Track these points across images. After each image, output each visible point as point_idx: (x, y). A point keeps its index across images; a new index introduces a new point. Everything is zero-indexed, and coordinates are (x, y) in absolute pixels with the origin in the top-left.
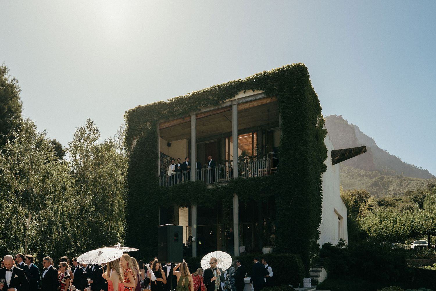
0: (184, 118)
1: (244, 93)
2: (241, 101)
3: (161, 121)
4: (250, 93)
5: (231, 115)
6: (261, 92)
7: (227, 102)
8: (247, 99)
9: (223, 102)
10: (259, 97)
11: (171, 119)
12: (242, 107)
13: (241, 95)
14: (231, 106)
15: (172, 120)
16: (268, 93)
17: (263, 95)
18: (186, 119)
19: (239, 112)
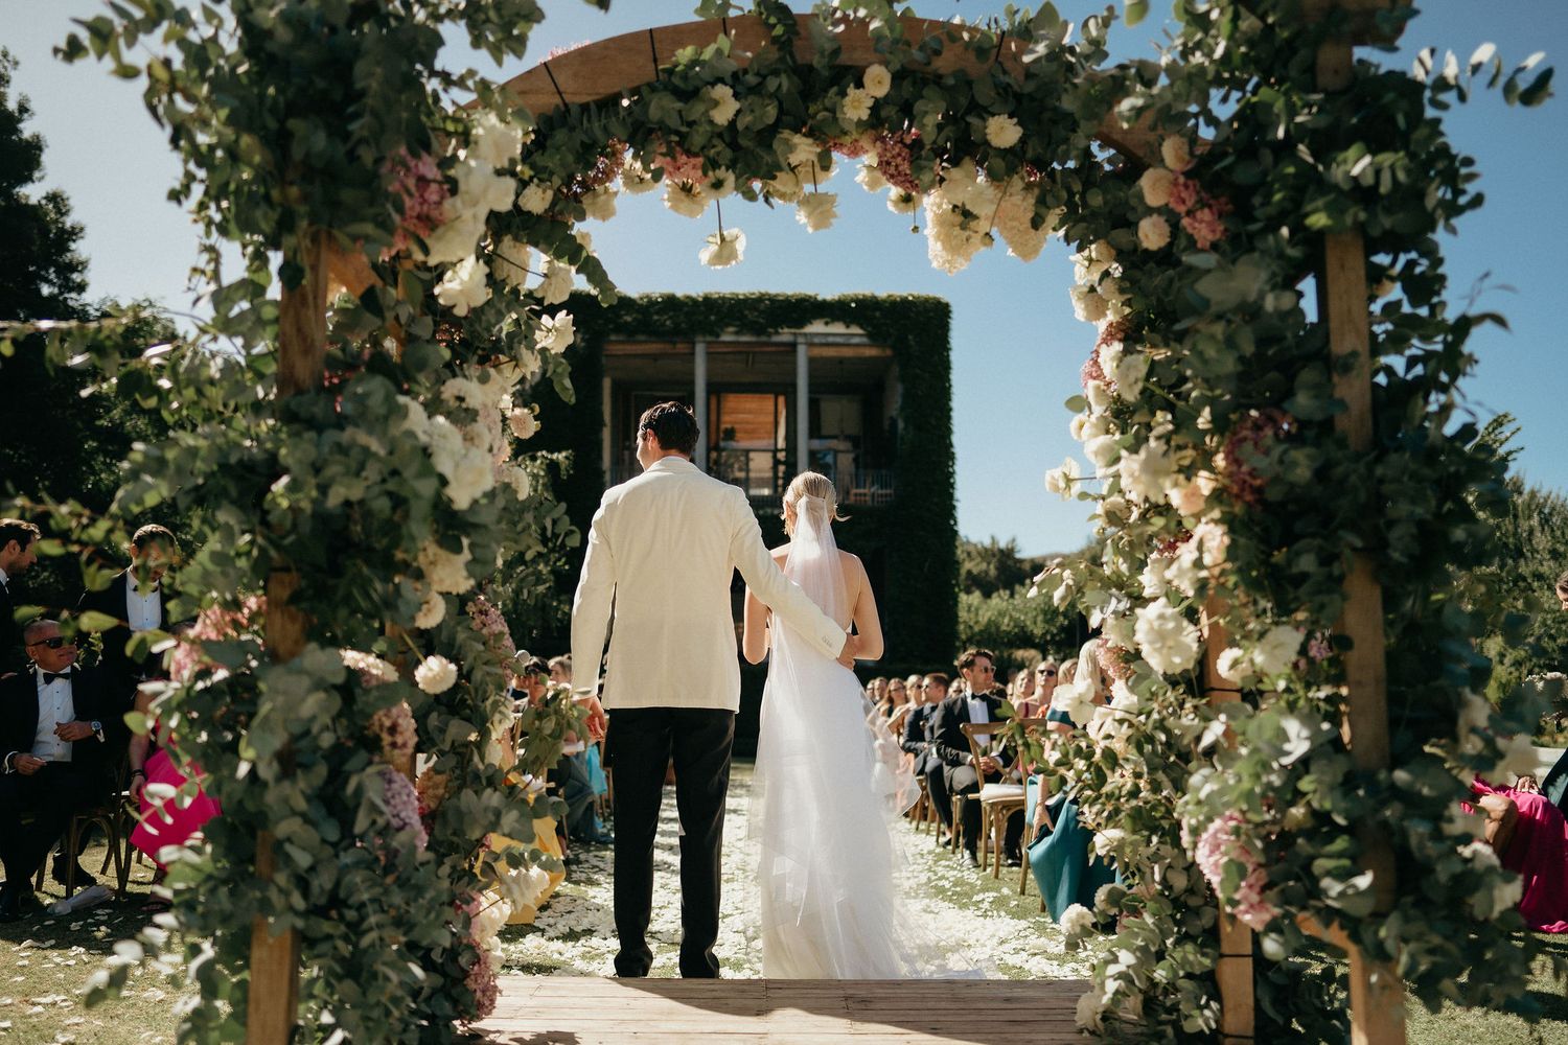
0: (675, 343)
1: (827, 324)
2: (816, 340)
3: (613, 338)
4: (838, 328)
5: (794, 363)
6: (860, 331)
7: (785, 335)
8: (831, 339)
9: (777, 333)
10: (856, 340)
11: (642, 338)
12: (817, 352)
13: (817, 327)
14: (793, 346)
15: (645, 342)
16: (875, 336)
17: (865, 340)
18: (681, 348)
19: (812, 361)
